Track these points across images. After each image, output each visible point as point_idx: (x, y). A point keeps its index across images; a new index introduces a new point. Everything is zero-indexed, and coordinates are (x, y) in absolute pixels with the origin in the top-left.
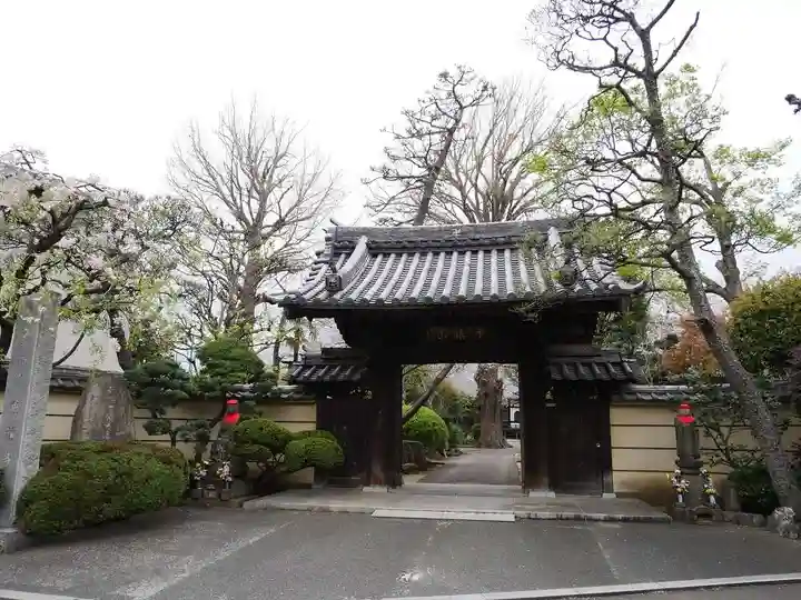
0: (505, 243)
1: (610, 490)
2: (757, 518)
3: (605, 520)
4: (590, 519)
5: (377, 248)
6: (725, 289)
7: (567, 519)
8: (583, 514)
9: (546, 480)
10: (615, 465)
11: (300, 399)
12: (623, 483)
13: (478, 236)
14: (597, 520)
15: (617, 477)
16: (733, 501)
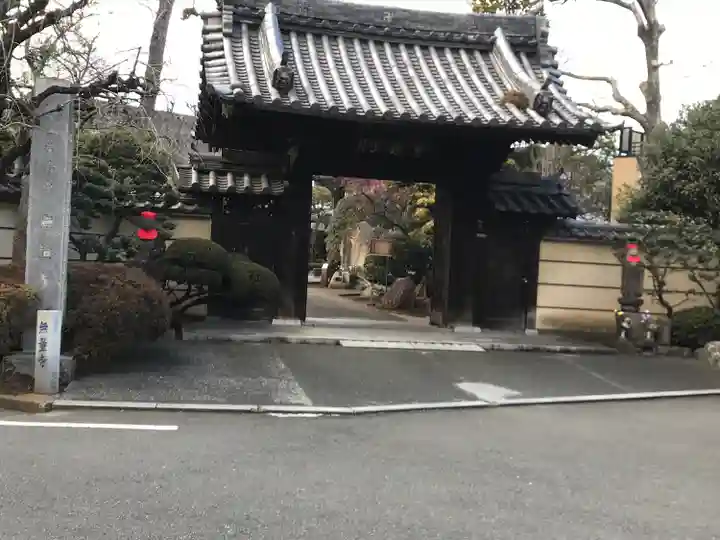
0: (447, 40)
1: (532, 326)
2: (686, 351)
3: (562, 351)
4: (549, 351)
5: (290, 23)
6: (644, 116)
7: (527, 350)
8: (542, 346)
9: (469, 315)
10: (540, 302)
11: (194, 212)
12: (547, 320)
13: (413, 26)
14: (555, 352)
15: (540, 313)
16: (666, 337)
